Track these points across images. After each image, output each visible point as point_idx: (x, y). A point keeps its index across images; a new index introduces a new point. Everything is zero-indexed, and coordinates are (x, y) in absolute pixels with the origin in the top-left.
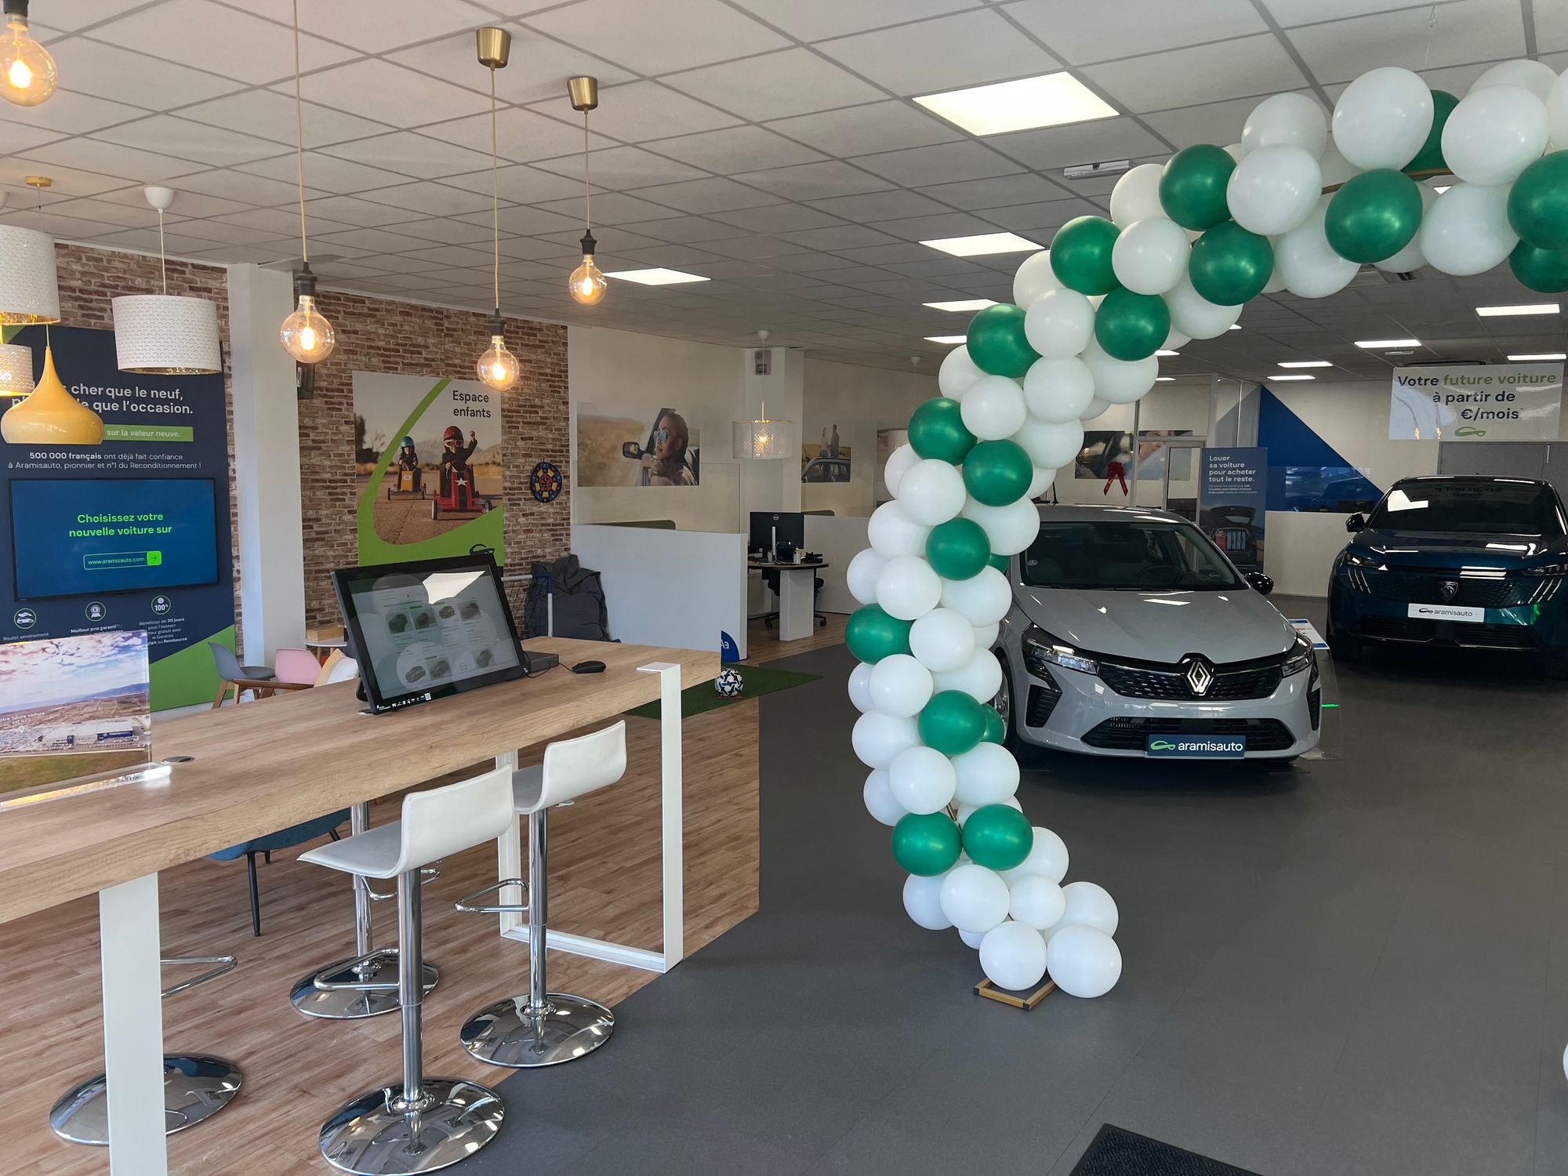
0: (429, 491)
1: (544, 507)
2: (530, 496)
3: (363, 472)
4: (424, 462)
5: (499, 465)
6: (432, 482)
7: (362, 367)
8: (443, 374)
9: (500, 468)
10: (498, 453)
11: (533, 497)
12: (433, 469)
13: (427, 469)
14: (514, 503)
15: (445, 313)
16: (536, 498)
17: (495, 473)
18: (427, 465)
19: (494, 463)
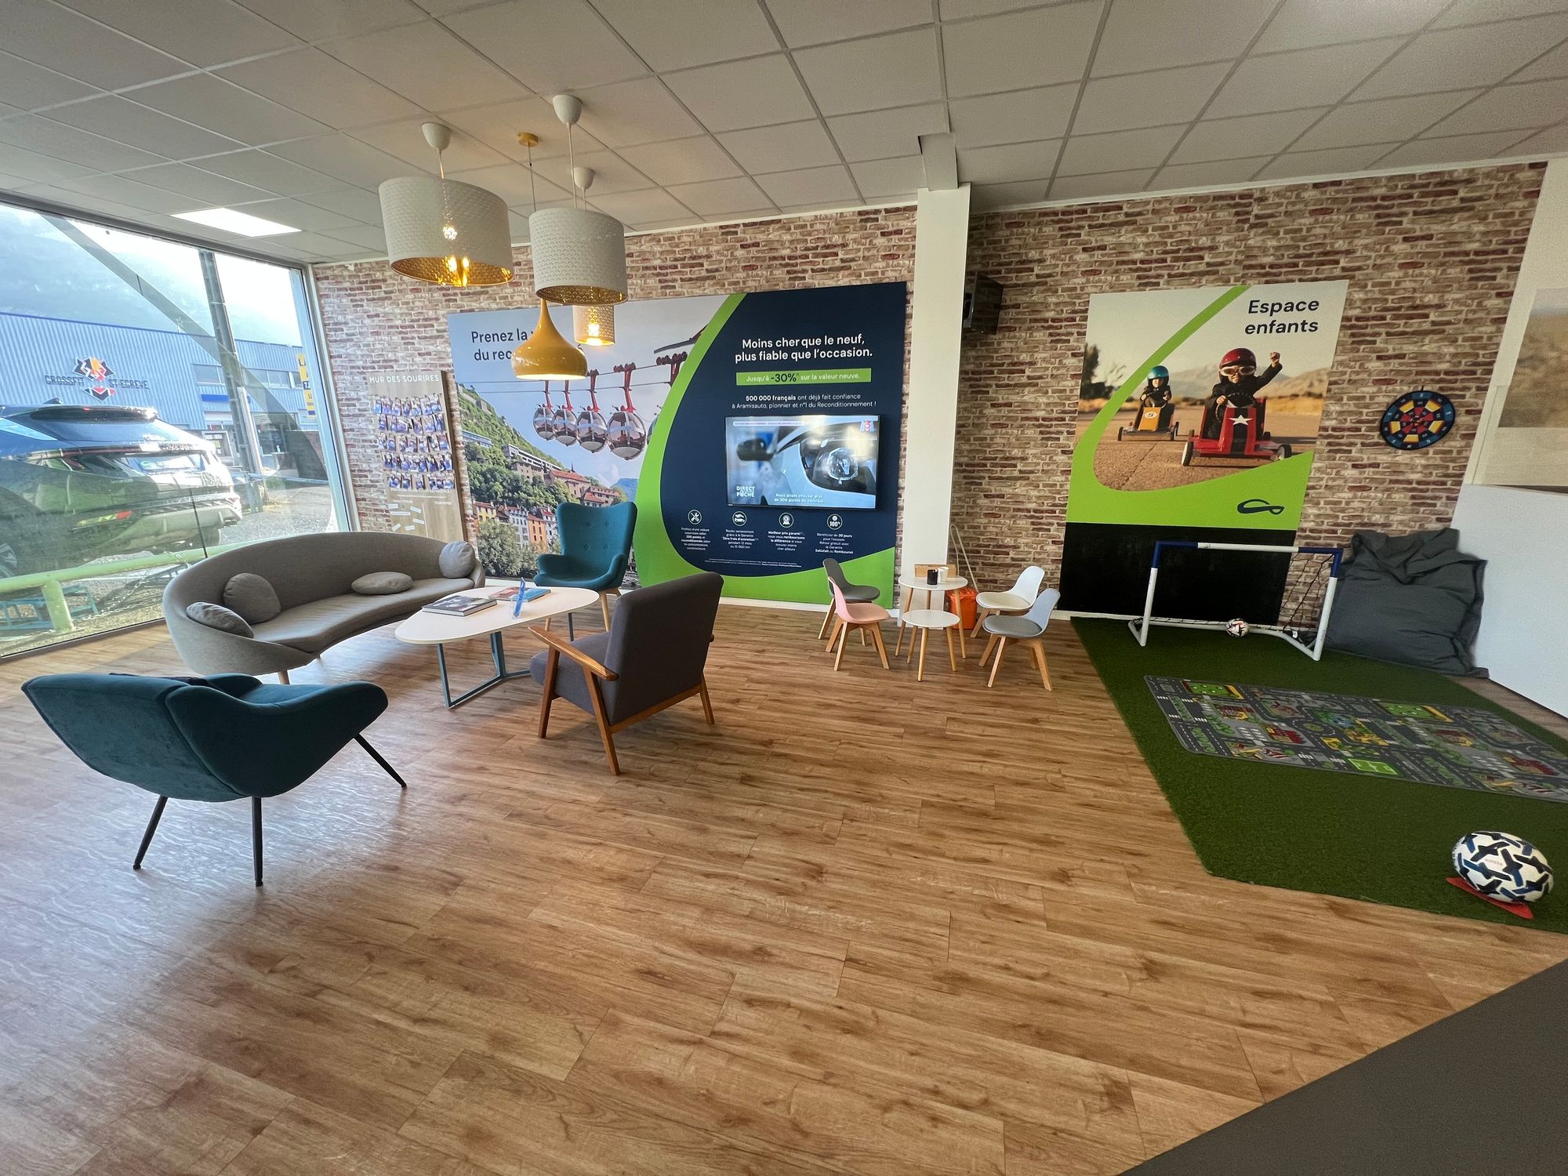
0: (1183, 430)
1: (1402, 457)
2: (1376, 440)
3: (1087, 410)
4: (1182, 396)
5: (1320, 396)
6: (1190, 420)
7: (1106, 287)
8: (1237, 280)
9: (1320, 402)
10: (1321, 381)
11: (1382, 441)
12: (1195, 404)
13: (1184, 404)
14: (1335, 448)
15: (1257, 195)
16: (1389, 444)
17: (1309, 410)
18: (1186, 400)
19: (1309, 394)
